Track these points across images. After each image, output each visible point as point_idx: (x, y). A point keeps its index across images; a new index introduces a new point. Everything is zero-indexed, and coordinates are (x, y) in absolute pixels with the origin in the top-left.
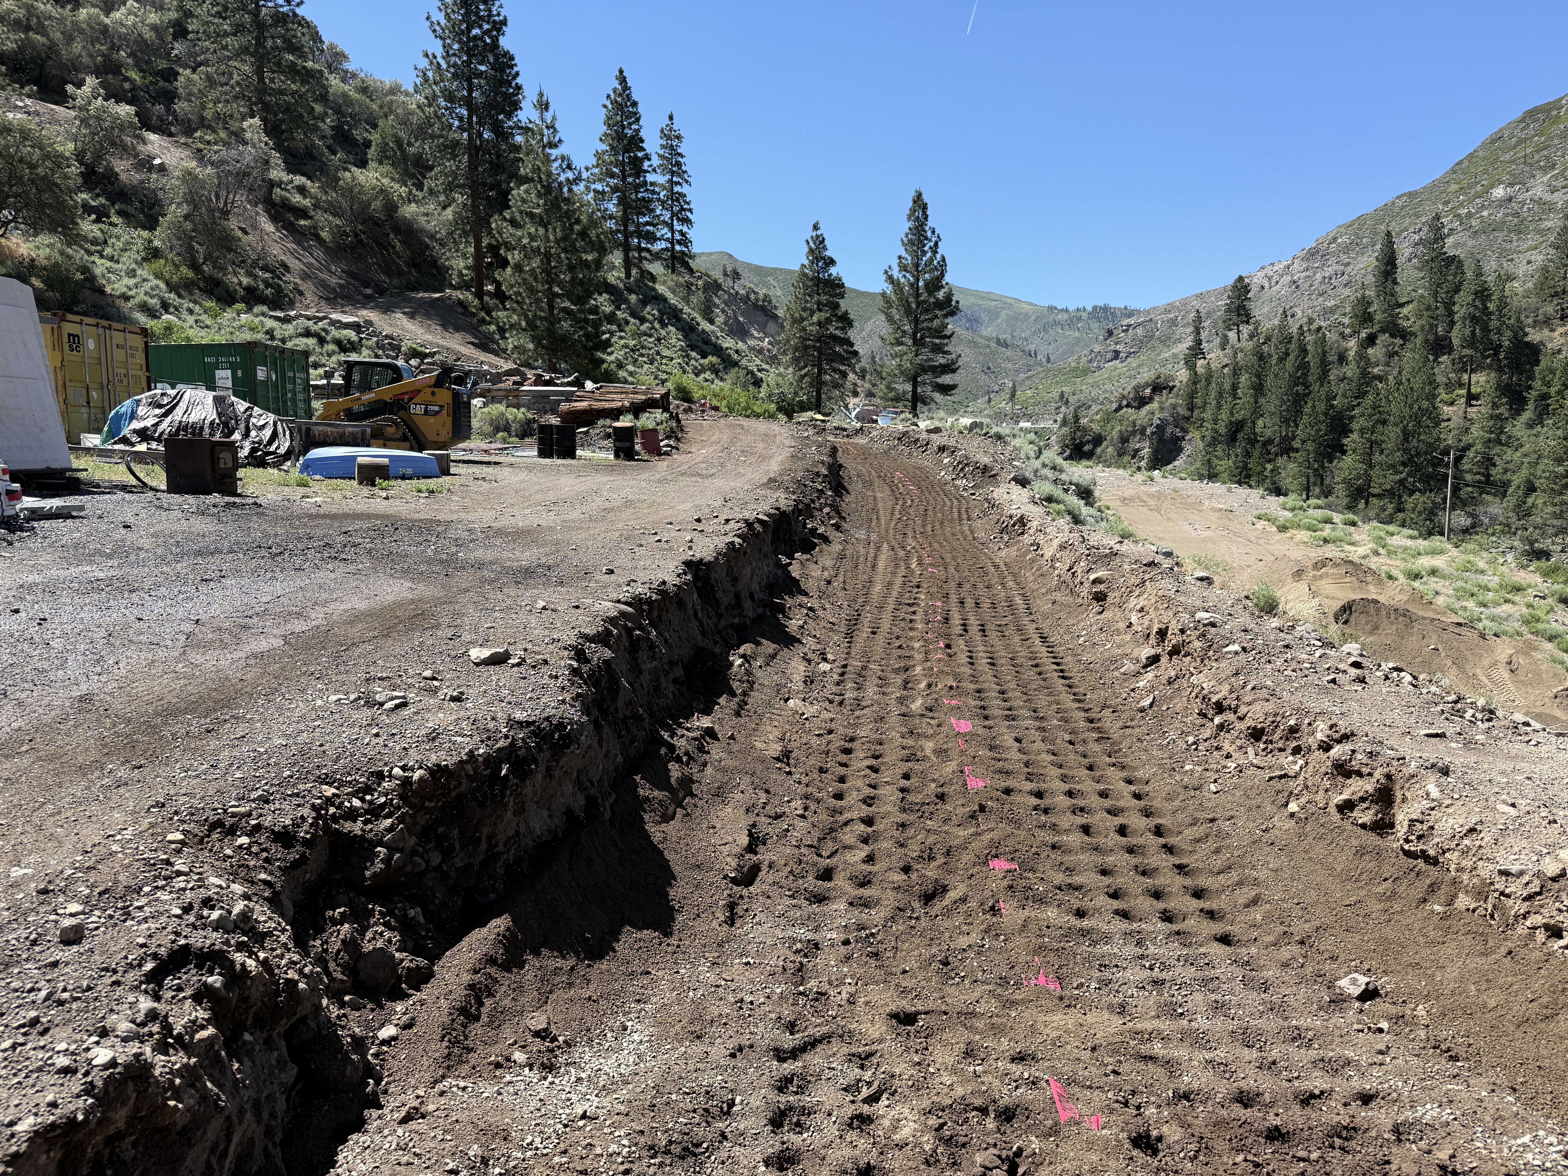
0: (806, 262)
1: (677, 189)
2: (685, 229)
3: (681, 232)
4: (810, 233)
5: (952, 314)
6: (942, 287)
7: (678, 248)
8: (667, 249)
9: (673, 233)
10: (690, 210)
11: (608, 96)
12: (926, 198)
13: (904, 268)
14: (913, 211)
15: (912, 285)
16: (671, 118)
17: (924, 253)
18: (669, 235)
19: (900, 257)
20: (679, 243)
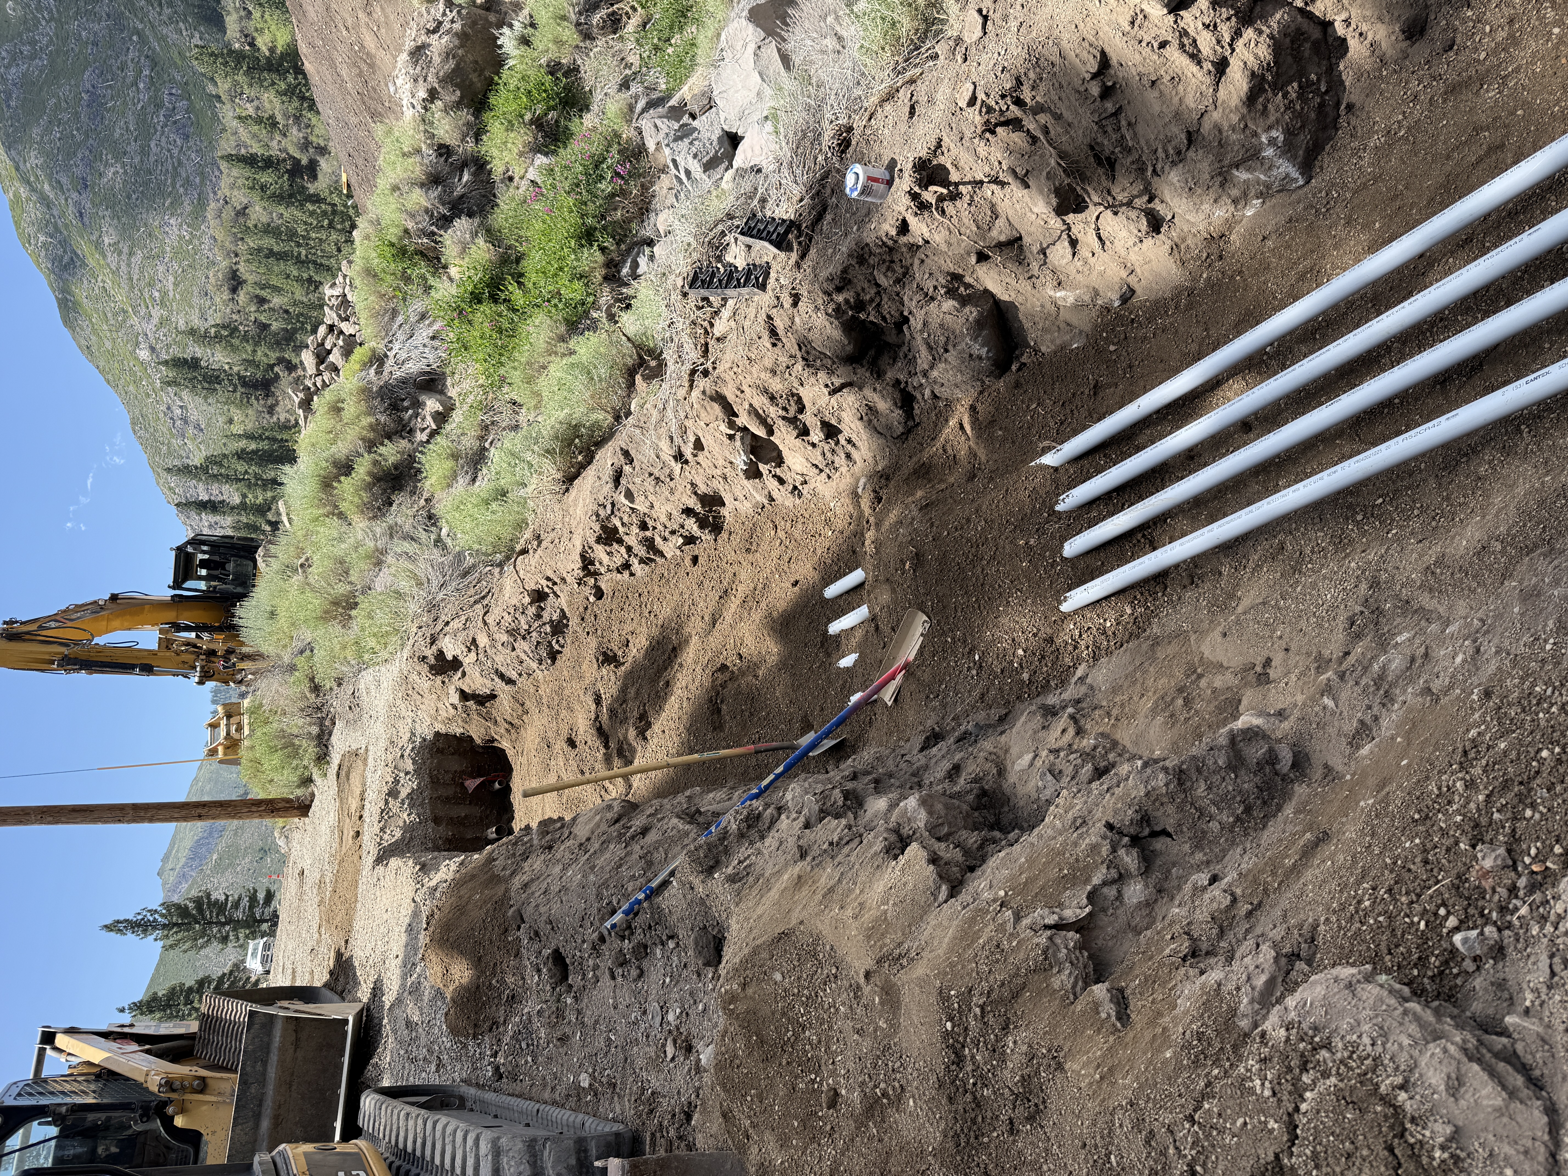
6: (185, 905)
13: (165, 937)
14: (118, 931)
15: (180, 929)
19: (156, 940)
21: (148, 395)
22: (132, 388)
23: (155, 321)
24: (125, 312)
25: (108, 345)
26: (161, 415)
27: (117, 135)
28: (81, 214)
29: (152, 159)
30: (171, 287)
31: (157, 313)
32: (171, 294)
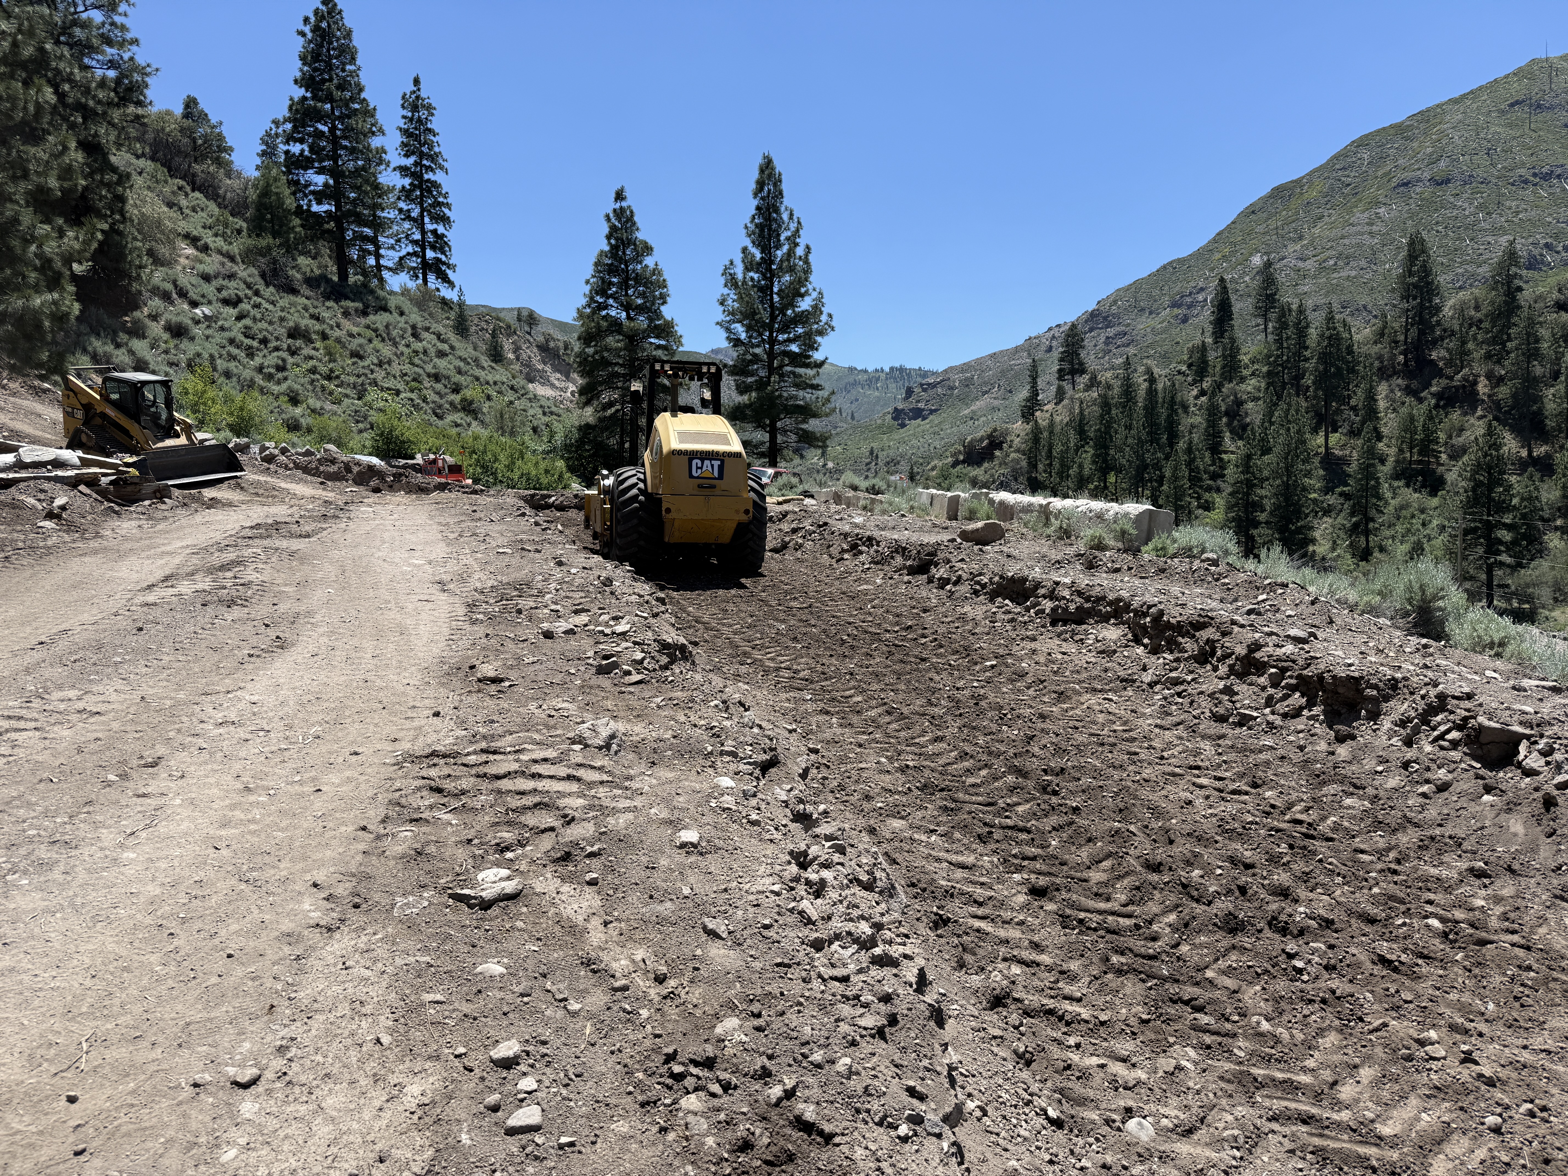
0: (607, 248)
1: (426, 177)
2: (441, 229)
3: (434, 232)
4: (610, 205)
5: (821, 333)
6: (807, 293)
7: (430, 254)
8: (415, 254)
9: (423, 233)
10: (448, 206)
11: (306, 20)
12: (779, 166)
13: (749, 266)
14: (761, 184)
15: (761, 289)
16: (417, 82)
17: (778, 246)
18: (417, 236)
19: (744, 250)
20: (433, 248)
21: (1212, 270)
22: (1218, 256)
23: (1301, 264)
24: (1301, 238)
25: (1260, 229)
26: (1193, 284)
27: (1508, 203)
28: (1406, 184)
29: (1490, 239)
30: (1344, 274)
31: (1310, 265)
32: (1335, 275)
